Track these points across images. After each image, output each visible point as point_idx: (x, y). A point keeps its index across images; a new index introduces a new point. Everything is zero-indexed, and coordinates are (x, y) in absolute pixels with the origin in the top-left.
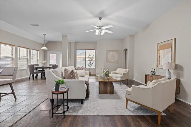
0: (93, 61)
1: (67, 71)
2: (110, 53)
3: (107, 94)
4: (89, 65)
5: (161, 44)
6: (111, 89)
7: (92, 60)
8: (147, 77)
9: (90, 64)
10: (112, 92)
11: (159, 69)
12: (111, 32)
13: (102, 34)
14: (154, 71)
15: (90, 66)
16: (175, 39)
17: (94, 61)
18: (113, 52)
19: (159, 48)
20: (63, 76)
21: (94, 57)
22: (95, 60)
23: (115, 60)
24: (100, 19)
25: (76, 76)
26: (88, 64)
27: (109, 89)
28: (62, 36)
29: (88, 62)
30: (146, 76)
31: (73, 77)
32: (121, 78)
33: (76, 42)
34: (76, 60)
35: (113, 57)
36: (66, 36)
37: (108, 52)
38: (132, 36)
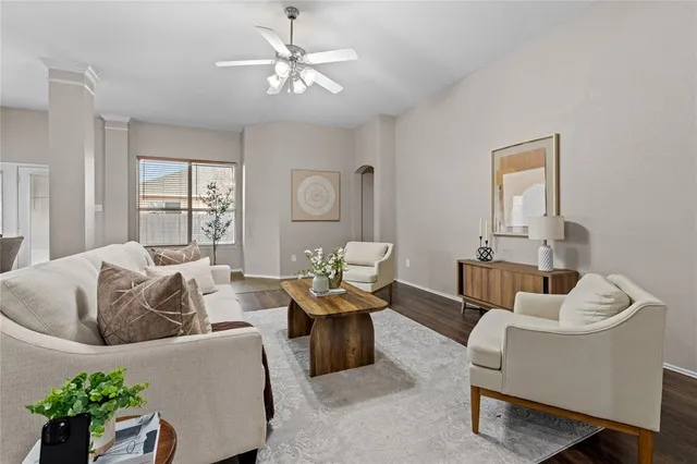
0: (229, 216)
1: (123, 282)
2: (307, 181)
3: (346, 367)
4: (212, 230)
5: (505, 154)
6: (362, 342)
7: (223, 209)
8: (467, 270)
9: (217, 229)
10: (367, 357)
11: (501, 238)
12: (335, 88)
13: (298, 87)
14: (484, 245)
15: (216, 239)
16: (558, 136)
17: (233, 214)
18: (318, 178)
19: (497, 168)
20: (93, 315)
21: (232, 196)
22: (238, 212)
23: (326, 209)
24: (292, 17)
25: (193, 309)
26: (206, 228)
27: (353, 341)
28: (52, 73)
29: (202, 219)
30: (461, 265)
31: (180, 318)
32: (374, 280)
33: (134, 124)
34: (139, 209)
35: (317, 196)
36: (81, 77)
37: (296, 176)
38: (390, 120)
